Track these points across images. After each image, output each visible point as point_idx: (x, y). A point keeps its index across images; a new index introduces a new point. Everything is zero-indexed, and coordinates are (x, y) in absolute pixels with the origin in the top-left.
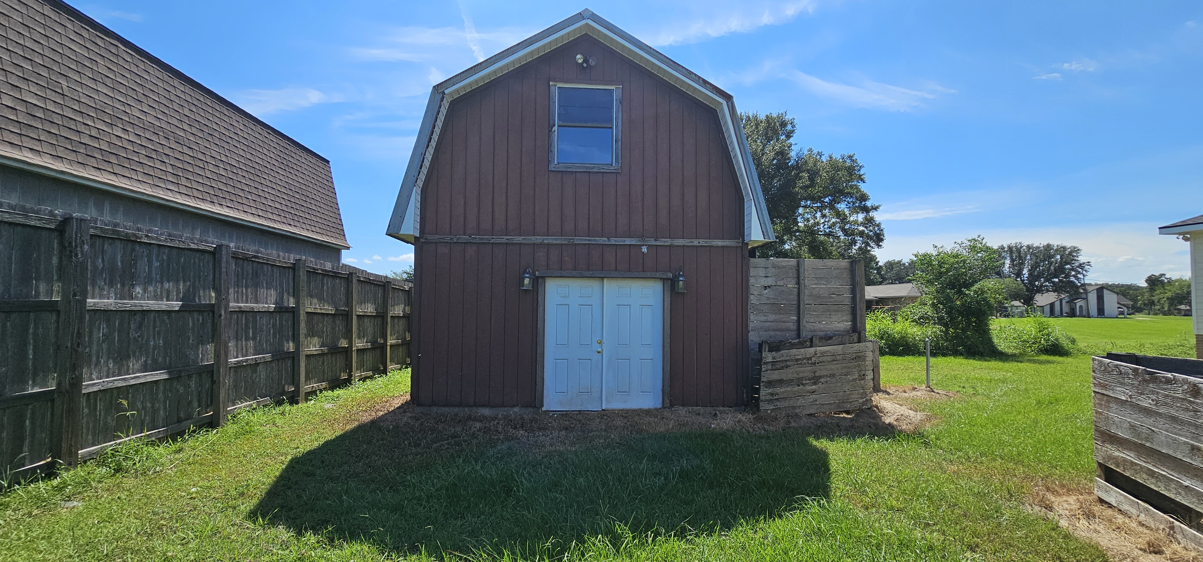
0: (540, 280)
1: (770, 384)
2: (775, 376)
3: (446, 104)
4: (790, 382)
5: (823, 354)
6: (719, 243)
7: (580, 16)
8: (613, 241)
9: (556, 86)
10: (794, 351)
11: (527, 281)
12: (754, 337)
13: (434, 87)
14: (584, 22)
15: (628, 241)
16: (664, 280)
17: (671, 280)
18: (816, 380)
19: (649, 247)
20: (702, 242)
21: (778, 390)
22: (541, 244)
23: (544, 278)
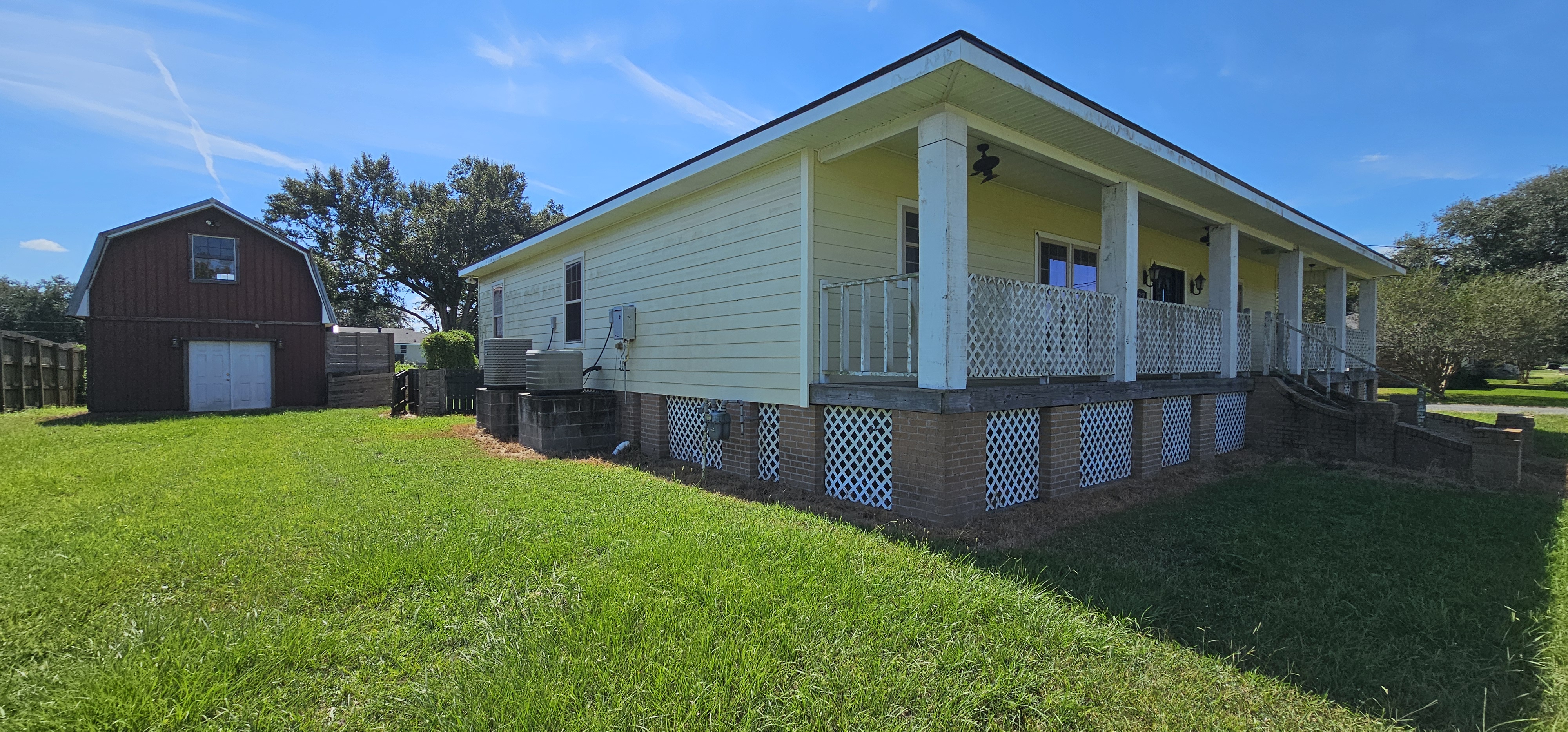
0: (184, 343)
1: (334, 393)
2: (337, 389)
3: (108, 242)
4: (347, 392)
5: (366, 378)
6: (311, 323)
7: (207, 202)
8: (235, 321)
9: (193, 236)
10: (348, 377)
11: (175, 342)
12: (328, 371)
13: (100, 233)
14: (210, 205)
15: (246, 322)
16: (271, 342)
17: (275, 342)
18: (362, 390)
19: (260, 325)
20: (295, 323)
21: (339, 395)
22: (184, 322)
23: (187, 341)
